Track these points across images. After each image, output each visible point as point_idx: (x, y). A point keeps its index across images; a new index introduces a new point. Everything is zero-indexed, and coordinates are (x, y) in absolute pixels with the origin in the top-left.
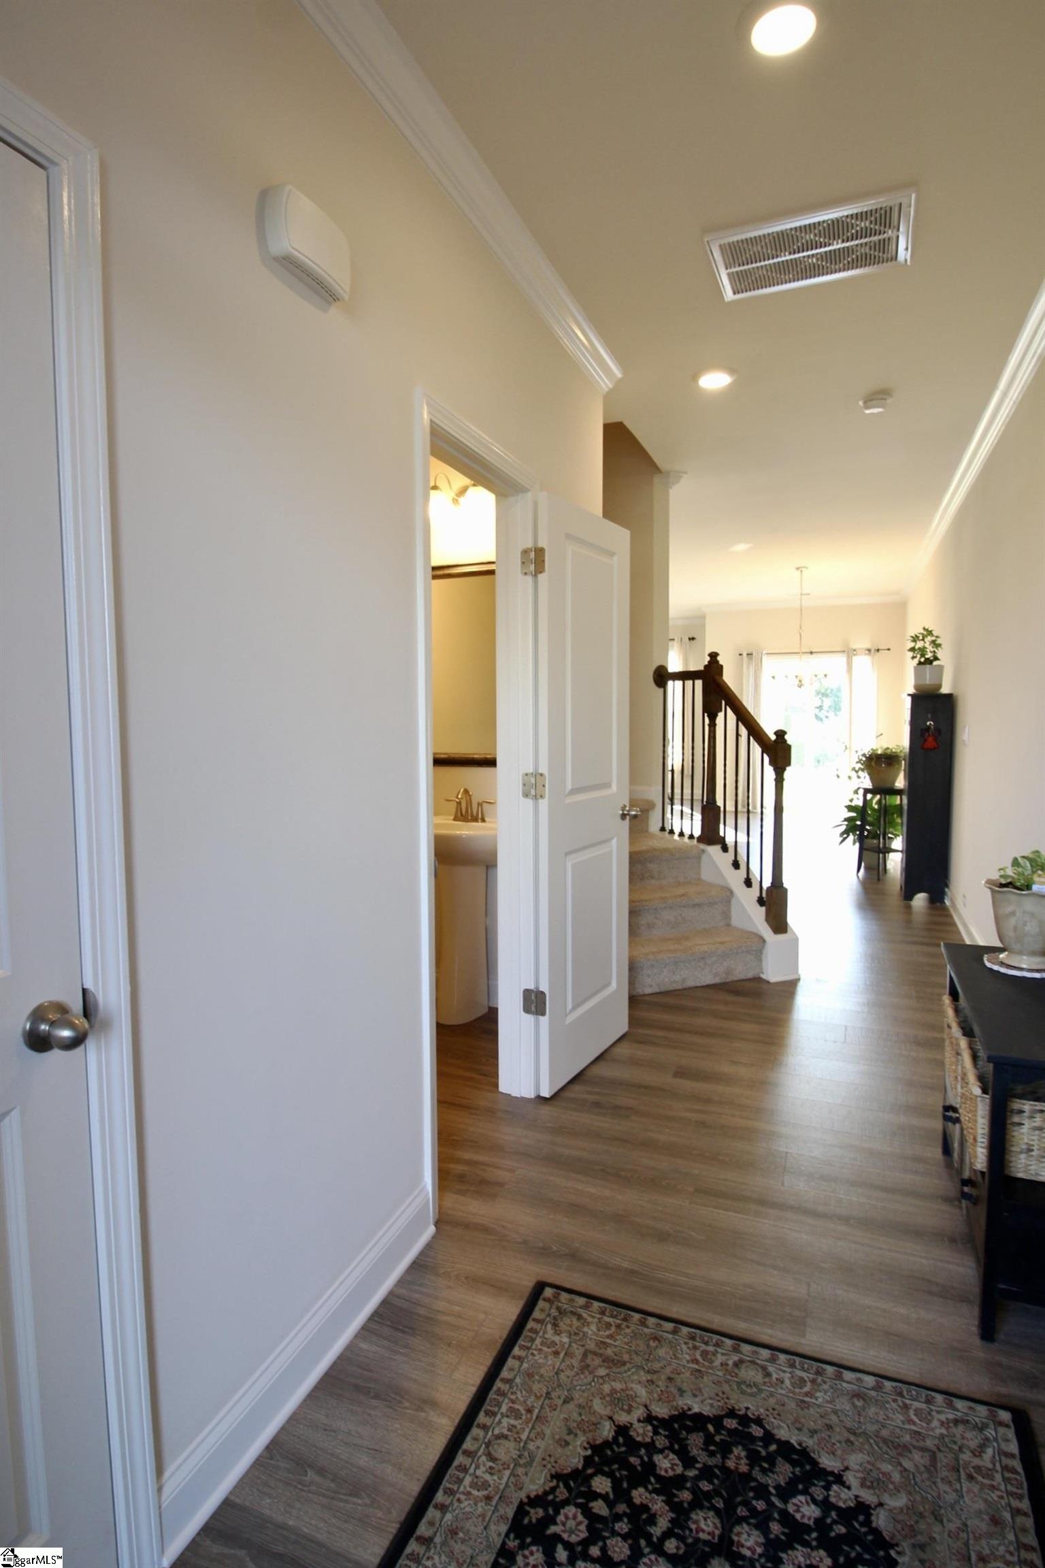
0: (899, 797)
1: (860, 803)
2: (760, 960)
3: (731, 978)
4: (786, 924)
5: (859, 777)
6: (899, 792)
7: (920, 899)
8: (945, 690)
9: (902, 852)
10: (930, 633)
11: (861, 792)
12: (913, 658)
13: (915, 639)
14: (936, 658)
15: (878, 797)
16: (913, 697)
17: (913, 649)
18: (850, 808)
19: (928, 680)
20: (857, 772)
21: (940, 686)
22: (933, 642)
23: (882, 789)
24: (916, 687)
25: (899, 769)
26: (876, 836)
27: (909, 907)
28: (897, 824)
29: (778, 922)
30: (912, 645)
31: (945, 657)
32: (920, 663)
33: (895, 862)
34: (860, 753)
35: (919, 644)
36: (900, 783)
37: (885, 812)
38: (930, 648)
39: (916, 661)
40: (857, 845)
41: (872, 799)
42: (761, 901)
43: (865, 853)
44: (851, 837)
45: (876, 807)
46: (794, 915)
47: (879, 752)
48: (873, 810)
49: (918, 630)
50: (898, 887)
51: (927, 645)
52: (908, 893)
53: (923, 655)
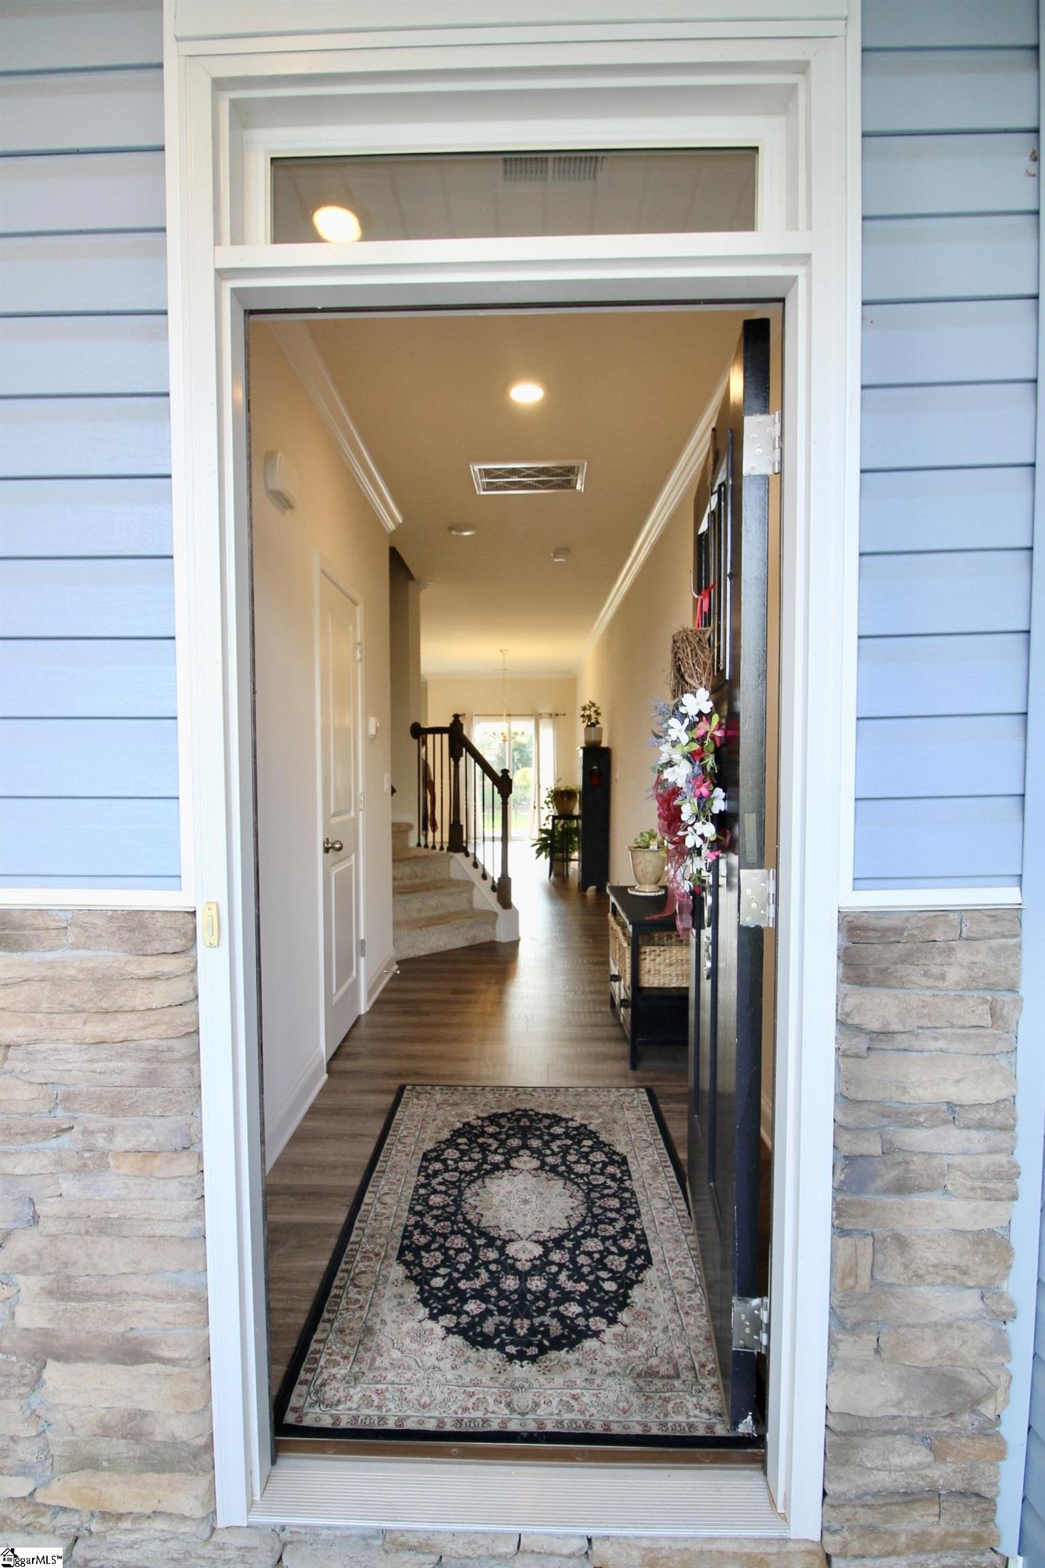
0: (575, 821)
1: (549, 827)
2: (494, 928)
3: (477, 942)
4: (511, 903)
5: (549, 808)
6: (576, 818)
7: (592, 889)
8: (604, 744)
9: (579, 860)
10: (593, 705)
11: (551, 818)
12: (584, 722)
13: (584, 709)
14: (598, 723)
15: (562, 822)
16: (584, 749)
17: (583, 716)
18: (542, 831)
19: (593, 738)
20: (547, 804)
21: (600, 742)
22: (596, 711)
23: (563, 815)
24: (586, 742)
25: (575, 801)
26: (561, 851)
27: (584, 897)
28: (575, 841)
29: (505, 901)
30: (582, 713)
31: (604, 722)
32: (588, 726)
33: (574, 866)
34: (549, 790)
35: (587, 713)
36: (577, 811)
37: (568, 833)
38: (594, 715)
39: (585, 724)
40: (548, 859)
41: (558, 823)
42: (493, 888)
43: (555, 862)
44: (544, 854)
45: (560, 830)
46: (515, 899)
47: (562, 789)
48: (558, 831)
49: (586, 703)
50: (577, 885)
51: (592, 713)
52: (583, 886)
53: (589, 720)
